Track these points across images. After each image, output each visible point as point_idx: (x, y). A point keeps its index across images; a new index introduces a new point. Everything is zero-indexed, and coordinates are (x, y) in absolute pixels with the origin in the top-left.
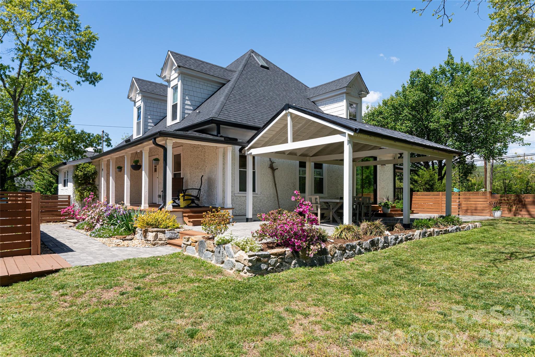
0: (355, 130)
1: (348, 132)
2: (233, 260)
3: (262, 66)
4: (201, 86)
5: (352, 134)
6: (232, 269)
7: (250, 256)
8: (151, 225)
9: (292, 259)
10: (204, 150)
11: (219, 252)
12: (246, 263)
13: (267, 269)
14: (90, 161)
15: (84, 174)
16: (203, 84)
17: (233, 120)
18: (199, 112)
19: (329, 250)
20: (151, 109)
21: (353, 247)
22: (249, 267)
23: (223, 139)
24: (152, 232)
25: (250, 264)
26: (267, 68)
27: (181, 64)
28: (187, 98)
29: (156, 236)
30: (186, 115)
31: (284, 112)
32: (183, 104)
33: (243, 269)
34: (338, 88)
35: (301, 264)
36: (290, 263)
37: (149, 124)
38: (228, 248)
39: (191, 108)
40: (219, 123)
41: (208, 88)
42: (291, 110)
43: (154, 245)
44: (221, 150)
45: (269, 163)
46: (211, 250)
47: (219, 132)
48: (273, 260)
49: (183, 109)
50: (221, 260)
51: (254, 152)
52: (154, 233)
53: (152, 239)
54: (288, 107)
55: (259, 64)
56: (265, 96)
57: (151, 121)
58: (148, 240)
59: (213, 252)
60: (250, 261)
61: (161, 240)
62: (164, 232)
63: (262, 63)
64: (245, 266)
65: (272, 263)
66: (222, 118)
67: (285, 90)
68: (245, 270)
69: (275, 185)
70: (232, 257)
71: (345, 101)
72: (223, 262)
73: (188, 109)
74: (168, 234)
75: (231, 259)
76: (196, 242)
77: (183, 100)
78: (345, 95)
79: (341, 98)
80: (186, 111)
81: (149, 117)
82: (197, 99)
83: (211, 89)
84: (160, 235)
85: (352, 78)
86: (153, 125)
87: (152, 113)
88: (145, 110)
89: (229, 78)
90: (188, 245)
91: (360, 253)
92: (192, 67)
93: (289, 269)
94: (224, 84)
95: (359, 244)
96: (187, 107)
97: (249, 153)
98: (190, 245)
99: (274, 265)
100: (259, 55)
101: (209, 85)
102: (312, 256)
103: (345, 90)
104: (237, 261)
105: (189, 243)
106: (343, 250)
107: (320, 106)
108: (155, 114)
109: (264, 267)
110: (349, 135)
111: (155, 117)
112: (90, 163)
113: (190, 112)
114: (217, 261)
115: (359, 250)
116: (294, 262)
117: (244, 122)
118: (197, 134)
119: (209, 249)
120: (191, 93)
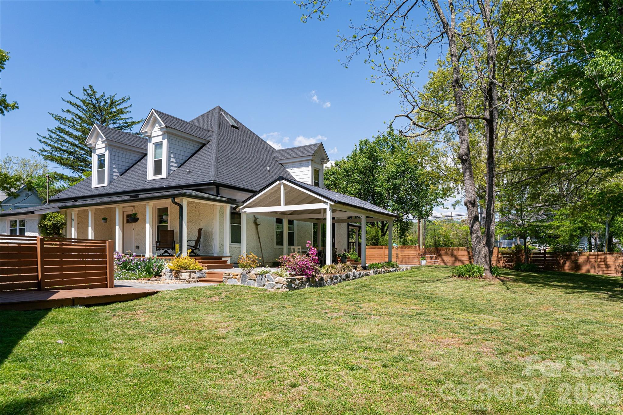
0: (335, 202)
1: (329, 202)
2: (274, 283)
3: (233, 126)
4: (184, 145)
5: (333, 204)
6: (273, 288)
7: (287, 279)
8: (183, 267)
9: (307, 282)
10: (198, 206)
11: (262, 279)
12: (285, 283)
13: (294, 287)
14: (59, 210)
15: (53, 224)
16: (186, 143)
17: (228, 182)
18: (190, 171)
19: (324, 278)
20: (117, 158)
21: (337, 278)
22: (287, 285)
23: (226, 199)
24: (186, 272)
25: (287, 284)
26: (237, 128)
27: (168, 125)
28: (172, 156)
29: (190, 275)
30: (172, 172)
31: (278, 182)
32: (169, 161)
33: (282, 287)
34: (304, 155)
35: (311, 286)
36: (305, 285)
37: (114, 174)
38: (269, 276)
39: (176, 165)
40: (218, 186)
41: (191, 147)
42: (284, 181)
43: (189, 282)
44: (218, 208)
45: (253, 219)
46: (253, 279)
47: (218, 193)
48: (297, 282)
49: (169, 166)
50: (263, 284)
51: (249, 210)
52: (188, 274)
53: (187, 278)
54: (280, 178)
55: (229, 124)
56: (243, 159)
57: (116, 170)
58: (180, 279)
59: (255, 280)
60: (287, 282)
61: (193, 278)
62: (195, 273)
63: (232, 122)
64: (284, 285)
65: (297, 284)
66: (220, 180)
67: (257, 152)
68: (284, 287)
69: (259, 237)
70: (273, 281)
71: (310, 167)
72: (264, 285)
73: (173, 166)
74: (198, 274)
75: (272, 282)
76: (238, 275)
77: (169, 157)
78: (310, 162)
79: (307, 164)
80: (172, 168)
81: (114, 166)
82: (181, 157)
83: (193, 148)
84: (193, 275)
85: (316, 147)
86: (118, 174)
87: (117, 163)
88: (111, 160)
89: (209, 139)
90: (229, 278)
91: (340, 281)
92: (177, 128)
93: (305, 288)
94: (204, 145)
95: (340, 276)
96: (172, 164)
97: (243, 211)
98: (232, 278)
99: (298, 285)
100: (227, 113)
101: (191, 145)
102: (317, 280)
103: (310, 158)
104: (276, 283)
105: (231, 276)
106: (332, 279)
107: (288, 168)
108: (121, 163)
109: (293, 285)
110: (330, 204)
111: (120, 167)
112: (58, 212)
113: (175, 169)
114: (260, 285)
115: (340, 280)
116: (307, 284)
117: (237, 185)
118: (196, 193)
119: (251, 278)
120: (176, 152)
